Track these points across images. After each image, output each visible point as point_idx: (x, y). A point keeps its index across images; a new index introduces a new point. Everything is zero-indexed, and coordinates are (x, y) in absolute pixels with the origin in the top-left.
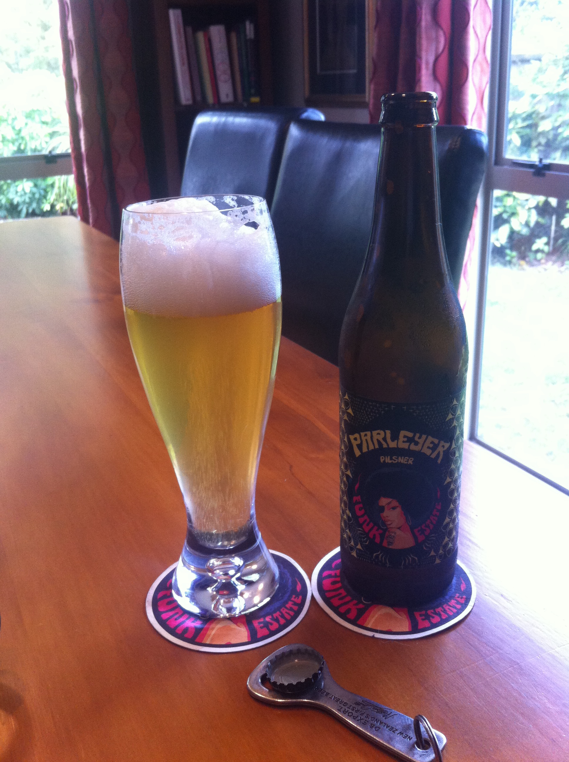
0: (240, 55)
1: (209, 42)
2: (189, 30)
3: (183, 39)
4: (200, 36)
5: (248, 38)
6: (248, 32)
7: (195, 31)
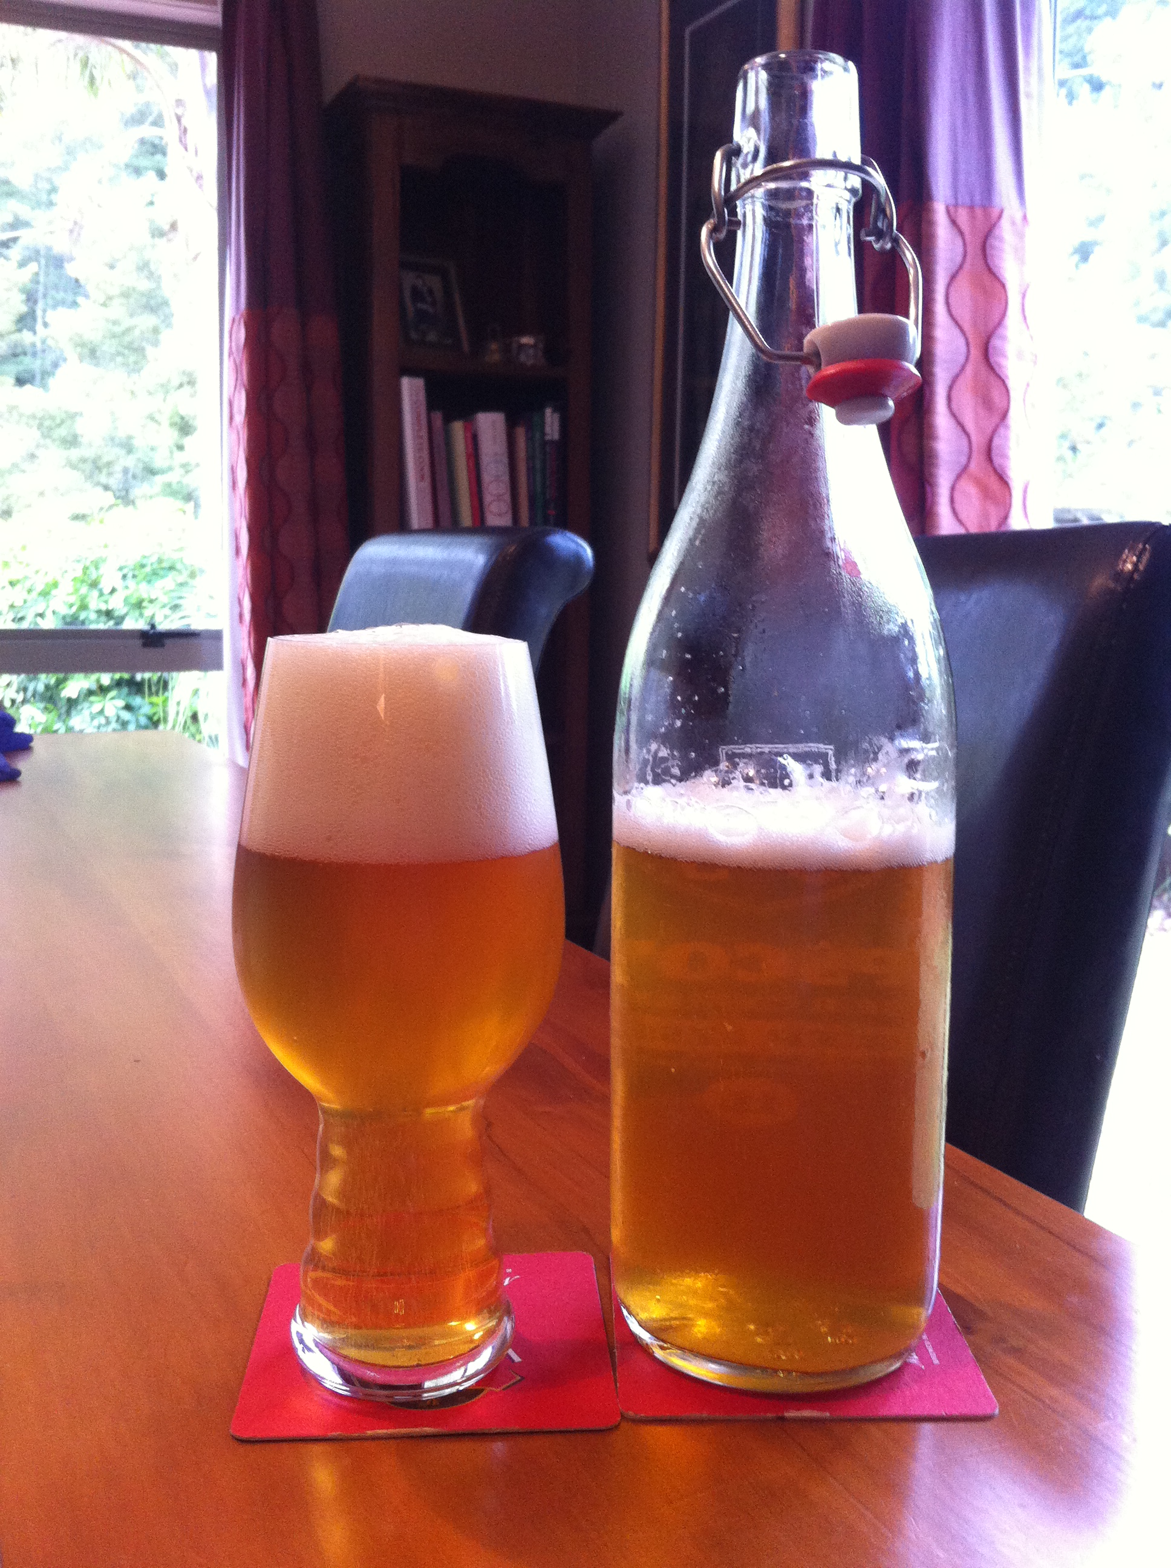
0: (531, 470)
1: (474, 441)
2: (438, 417)
3: (424, 433)
4: (458, 427)
5: (548, 438)
6: (548, 429)
7: (448, 420)
